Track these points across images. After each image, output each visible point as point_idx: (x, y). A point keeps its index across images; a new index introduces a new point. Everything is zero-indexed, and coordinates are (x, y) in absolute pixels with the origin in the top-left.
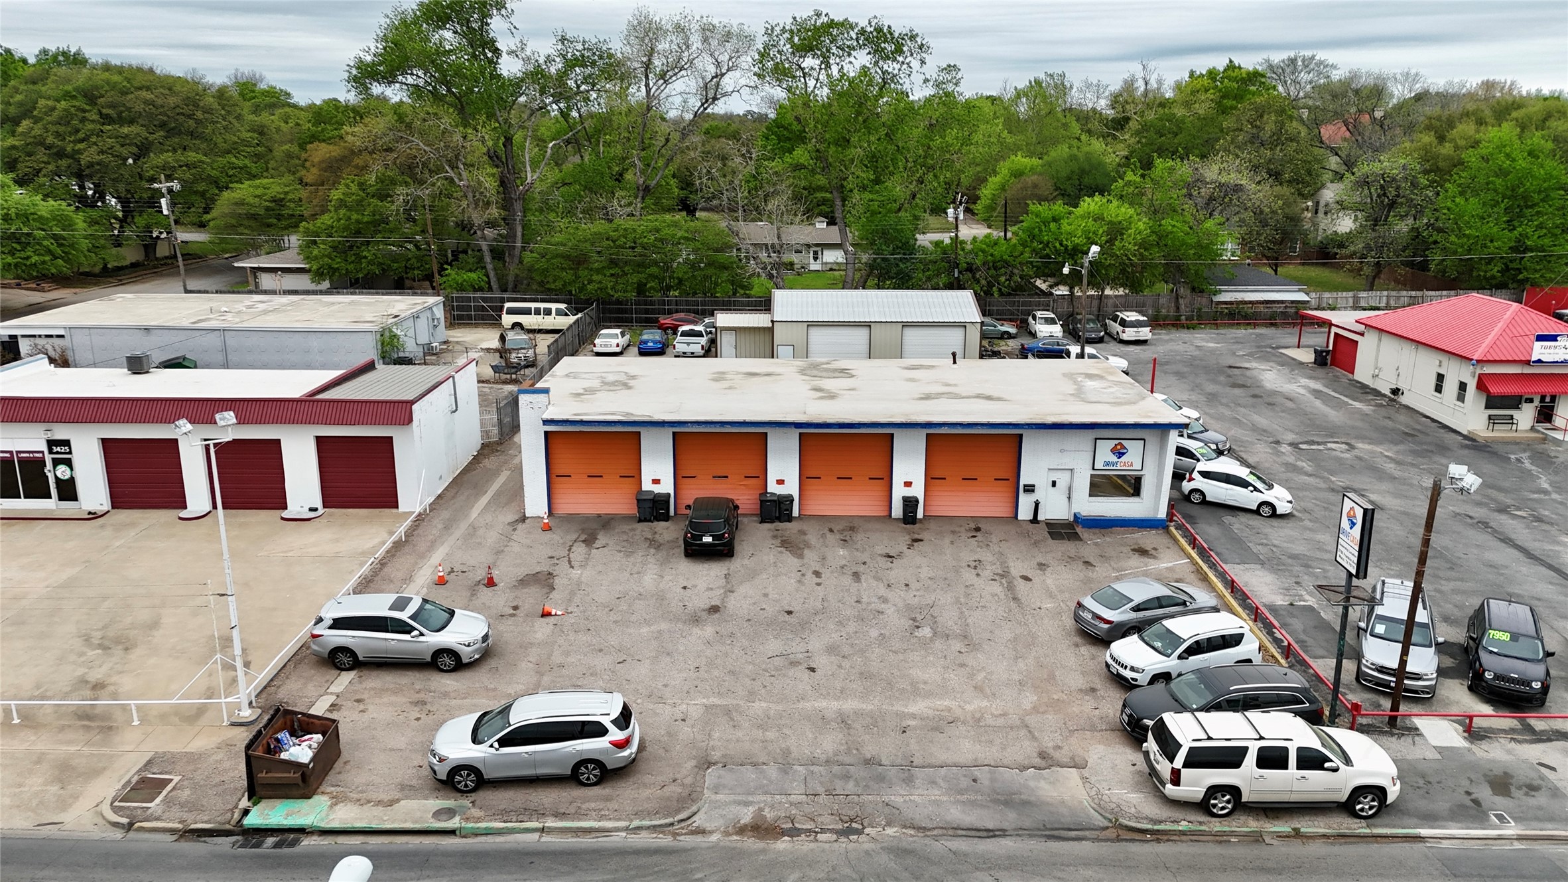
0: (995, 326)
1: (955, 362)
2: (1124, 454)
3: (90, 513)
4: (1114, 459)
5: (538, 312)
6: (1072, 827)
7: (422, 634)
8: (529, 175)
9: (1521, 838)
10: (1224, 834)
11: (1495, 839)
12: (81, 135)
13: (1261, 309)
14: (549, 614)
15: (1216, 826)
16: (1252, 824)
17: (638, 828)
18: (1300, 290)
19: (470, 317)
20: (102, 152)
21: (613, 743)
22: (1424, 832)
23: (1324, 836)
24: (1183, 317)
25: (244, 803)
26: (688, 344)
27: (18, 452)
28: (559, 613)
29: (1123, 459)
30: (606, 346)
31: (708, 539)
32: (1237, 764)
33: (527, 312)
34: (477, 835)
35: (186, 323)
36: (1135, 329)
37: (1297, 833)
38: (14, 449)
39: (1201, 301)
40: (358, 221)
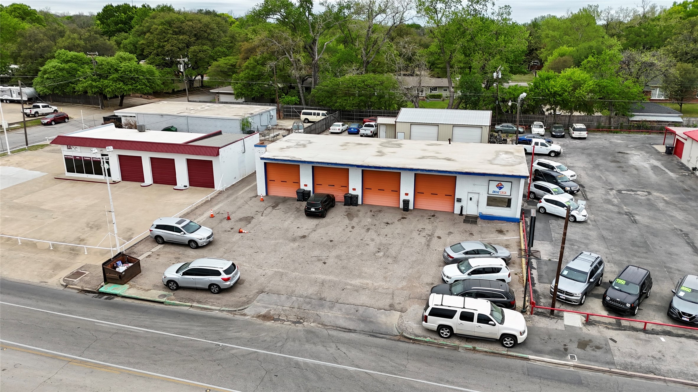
0: (513, 128)
1: (450, 143)
2: (502, 188)
3: (113, 181)
4: (497, 190)
5: (314, 114)
6: (383, 333)
7: (185, 234)
8: (317, 56)
9: (575, 366)
10: (443, 345)
11: (563, 365)
12: (166, 39)
13: (655, 125)
14: (242, 232)
15: (441, 341)
16: (456, 342)
17: (223, 310)
18: (679, 116)
19: (290, 115)
20: (172, 46)
21: (223, 279)
22: (530, 357)
23: (486, 352)
24: (612, 127)
25: (103, 283)
26: (365, 130)
27: (93, 158)
28: (245, 232)
29: (502, 190)
30: (334, 129)
31: (313, 210)
32: (451, 317)
33: (310, 114)
34: (170, 305)
35: (175, 114)
36: (579, 132)
37: (474, 349)
38: (91, 157)
39: (622, 120)
40: (252, 75)
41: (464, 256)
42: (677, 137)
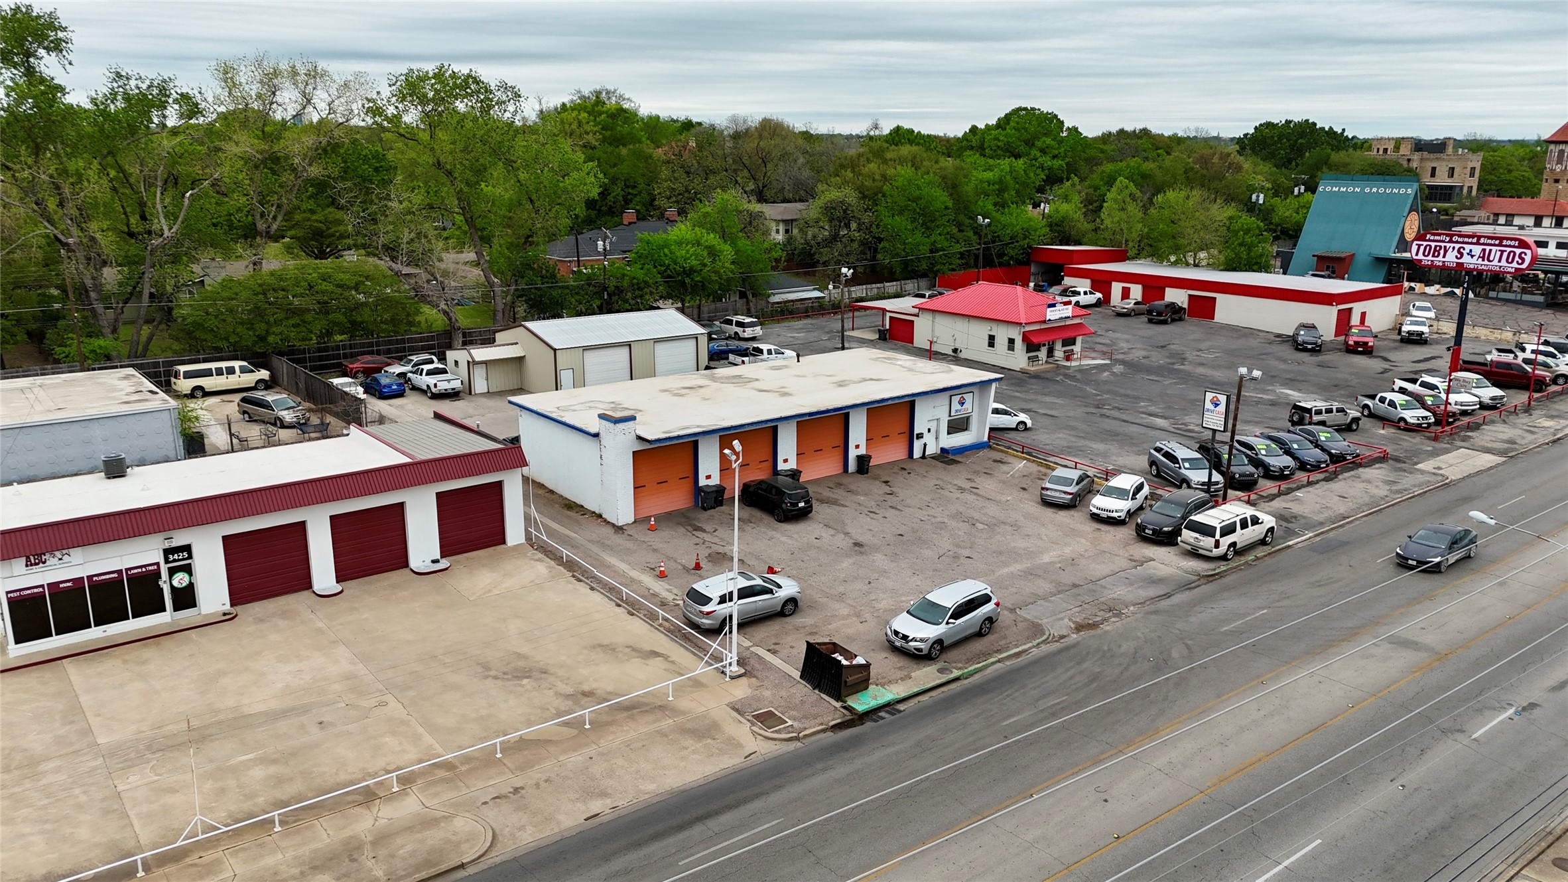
2: (963, 404)
4: (959, 407)
5: (219, 372)
7: (776, 592)
9: (1316, 536)
10: (1237, 566)
11: (1310, 539)
14: (776, 572)
15: (1232, 564)
16: (1242, 559)
18: (814, 289)
21: (996, 604)
22: (1290, 543)
25: (837, 704)
26: (449, 381)
27: (127, 570)
28: (779, 570)
29: (963, 407)
31: (801, 504)
32: (1234, 531)
33: (207, 373)
37: (1257, 559)
38: (123, 567)
41: (1078, 487)
42: (888, 315)
